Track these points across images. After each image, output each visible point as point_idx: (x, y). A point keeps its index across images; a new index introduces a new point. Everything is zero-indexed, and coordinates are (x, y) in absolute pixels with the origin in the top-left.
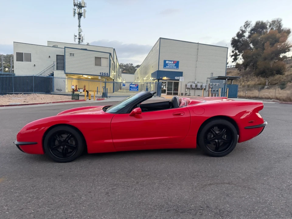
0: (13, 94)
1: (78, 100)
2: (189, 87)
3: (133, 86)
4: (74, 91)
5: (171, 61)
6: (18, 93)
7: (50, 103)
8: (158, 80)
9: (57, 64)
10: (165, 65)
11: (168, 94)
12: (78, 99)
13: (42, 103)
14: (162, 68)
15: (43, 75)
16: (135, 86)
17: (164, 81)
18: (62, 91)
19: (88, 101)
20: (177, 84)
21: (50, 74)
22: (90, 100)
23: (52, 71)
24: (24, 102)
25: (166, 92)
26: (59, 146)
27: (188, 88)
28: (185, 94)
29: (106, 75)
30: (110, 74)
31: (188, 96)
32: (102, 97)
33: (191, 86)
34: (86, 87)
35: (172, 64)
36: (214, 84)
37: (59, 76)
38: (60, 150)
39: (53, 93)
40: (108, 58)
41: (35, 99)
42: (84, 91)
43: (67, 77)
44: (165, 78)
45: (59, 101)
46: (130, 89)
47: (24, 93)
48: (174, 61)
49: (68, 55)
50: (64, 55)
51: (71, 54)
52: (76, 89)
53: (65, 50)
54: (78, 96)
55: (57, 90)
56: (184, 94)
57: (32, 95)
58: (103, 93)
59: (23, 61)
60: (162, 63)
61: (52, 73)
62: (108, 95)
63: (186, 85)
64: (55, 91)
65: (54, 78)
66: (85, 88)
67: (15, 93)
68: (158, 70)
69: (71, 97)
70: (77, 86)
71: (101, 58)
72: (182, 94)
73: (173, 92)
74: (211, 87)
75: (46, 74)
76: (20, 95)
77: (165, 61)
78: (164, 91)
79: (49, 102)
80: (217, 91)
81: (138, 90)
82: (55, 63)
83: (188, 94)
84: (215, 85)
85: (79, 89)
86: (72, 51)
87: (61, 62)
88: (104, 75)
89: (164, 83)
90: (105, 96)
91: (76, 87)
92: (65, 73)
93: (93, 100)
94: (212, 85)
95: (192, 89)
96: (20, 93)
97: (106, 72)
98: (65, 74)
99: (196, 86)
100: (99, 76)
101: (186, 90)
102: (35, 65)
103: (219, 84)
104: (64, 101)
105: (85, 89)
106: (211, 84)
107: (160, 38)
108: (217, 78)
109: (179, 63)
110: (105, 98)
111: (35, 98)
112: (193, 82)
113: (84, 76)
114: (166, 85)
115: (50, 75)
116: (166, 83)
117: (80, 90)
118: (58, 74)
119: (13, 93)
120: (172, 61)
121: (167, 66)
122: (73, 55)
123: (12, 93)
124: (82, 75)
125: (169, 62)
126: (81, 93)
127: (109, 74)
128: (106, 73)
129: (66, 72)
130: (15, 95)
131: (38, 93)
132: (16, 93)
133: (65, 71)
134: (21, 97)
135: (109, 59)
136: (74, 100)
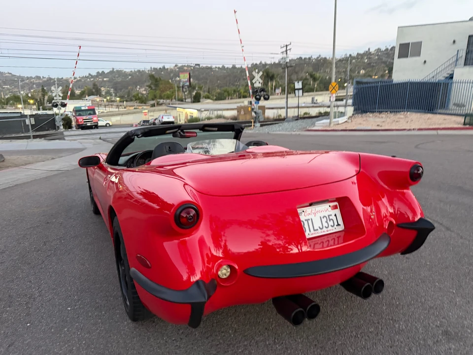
0: (374, 112)
6: (382, 110)
7: (413, 129)
9: (466, 54)
15: (433, 80)
18: (462, 108)
21: (448, 75)
23: (452, 69)
24: (378, 125)
37: (465, 78)
41: (397, 122)
47: (391, 112)
55: (455, 104)
57: (401, 114)
59: (407, 56)
61: (452, 72)
64: (451, 106)
65: (452, 83)
67: (379, 110)
69: (463, 120)
75: (441, 77)
76: (383, 115)
82: (463, 54)
96: (386, 110)
102: (425, 62)
111: (398, 120)
115: (447, 78)
118: (464, 74)
119: (377, 110)
123: (375, 110)
130: (377, 114)
132: (380, 110)
136: (468, 126)
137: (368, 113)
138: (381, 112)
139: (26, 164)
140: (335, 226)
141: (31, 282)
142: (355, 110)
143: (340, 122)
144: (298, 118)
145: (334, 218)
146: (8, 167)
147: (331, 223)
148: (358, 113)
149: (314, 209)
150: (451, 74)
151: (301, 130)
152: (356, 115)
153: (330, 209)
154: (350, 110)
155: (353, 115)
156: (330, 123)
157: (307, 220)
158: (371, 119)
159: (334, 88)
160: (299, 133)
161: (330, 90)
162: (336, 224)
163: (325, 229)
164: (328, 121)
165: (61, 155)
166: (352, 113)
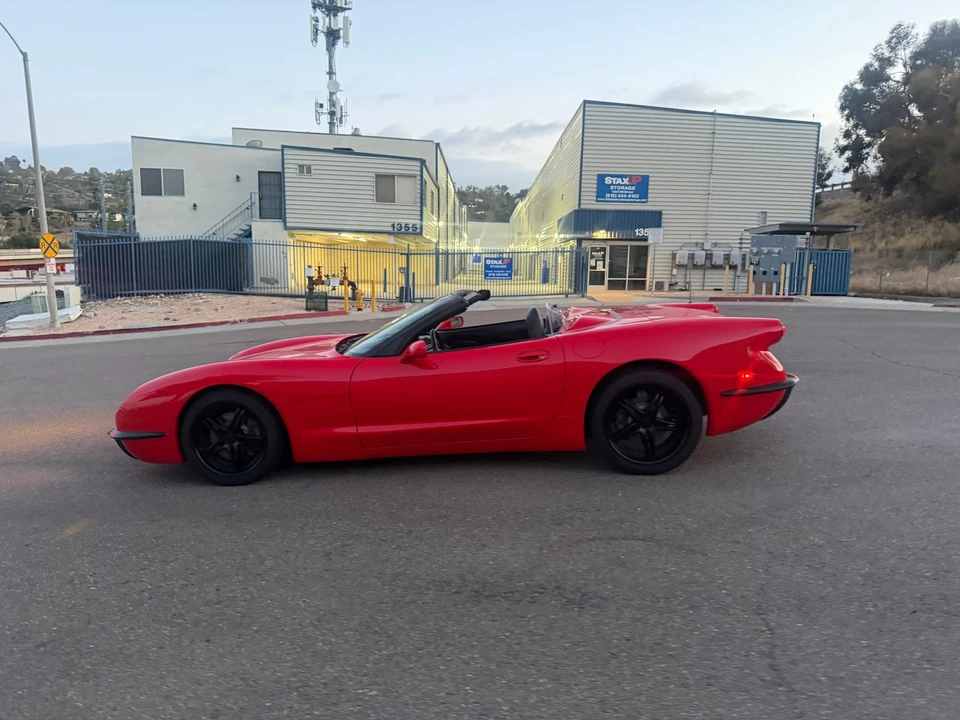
0: (133, 295)
1: (323, 310)
2: (685, 261)
3: (496, 262)
4: (312, 282)
5: (622, 177)
6: (147, 291)
7: (241, 321)
8: (580, 241)
9: (260, 199)
10: (603, 190)
11: (613, 286)
12: (326, 310)
13: (218, 321)
14: (591, 203)
15: (219, 238)
16: (500, 262)
17: (598, 245)
18: (276, 285)
19: (354, 315)
20: (641, 253)
21: (241, 232)
22: (359, 310)
23: (248, 222)
24: (166, 319)
25: (607, 279)
26: (221, 444)
27: (680, 266)
28: (671, 285)
29: (411, 230)
30: (421, 228)
31: (681, 290)
32: (398, 300)
33: (692, 257)
34: (348, 271)
35: (625, 185)
36: (766, 251)
37: (268, 238)
38: (225, 455)
39: (252, 291)
40: (415, 176)
41: (197, 310)
42: (342, 283)
43: (291, 241)
44: (601, 234)
45: (269, 316)
46: (486, 275)
47: (165, 294)
48: (630, 177)
49: (294, 171)
50: (280, 170)
51: (301, 167)
52: (320, 277)
53: (283, 155)
54: (325, 297)
55: (262, 279)
56: (666, 287)
57: (188, 298)
58: (402, 289)
59: (160, 194)
60: (591, 186)
61: (247, 228)
62: (419, 293)
63: (674, 256)
64: (257, 282)
65: (252, 244)
66: (345, 274)
67: (140, 292)
68: (577, 208)
69: (302, 302)
70: (322, 270)
71: (393, 177)
72: (659, 286)
73: (627, 279)
74: (755, 260)
75: (229, 234)
76: (152, 300)
77: (601, 178)
78: (598, 279)
79: (237, 319)
80: (776, 273)
81: (510, 275)
82: (256, 199)
83: (681, 285)
84: (770, 253)
85: (327, 276)
86: (306, 158)
87: (271, 194)
88: (403, 230)
89: (598, 251)
90: (406, 298)
91: (319, 272)
92: (286, 228)
93: (370, 310)
94: (756, 254)
95: (696, 267)
96: (155, 291)
97: (411, 222)
98: (286, 232)
99: (709, 256)
100: (389, 233)
101: (675, 271)
102: (195, 205)
103: (781, 249)
104: (283, 314)
105: (345, 278)
106: (755, 250)
107: (585, 102)
108: (777, 229)
109: (648, 181)
110: (408, 305)
111: (198, 307)
112: (697, 244)
113: (344, 235)
114: (604, 256)
115: (240, 236)
116: (604, 249)
117: (332, 280)
118: (265, 231)
119: (135, 292)
120: (625, 176)
121: (608, 195)
122: (309, 172)
123: (131, 292)
124: (337, 234)
125: (614, 179)
126: (334, 289)
127: (418, 226)
128: (410, 226)
129: (288, 225)
130: (139, 299)
131: (207, 290)
132: (143, 292)
133: (285, 222)
134: (156, 304)
135: (419, 178)
136: (313, 312)
137: (119, 298)
138: (150, 294)
142: (85, 292)
143: (73, 318)
148: (89, 299)
150: (245, 231)
152: (92, 303)
154: (74, 293)
155: (82, 302)
159: (49, 245)
161: (43, 248)
166: (80, 298)
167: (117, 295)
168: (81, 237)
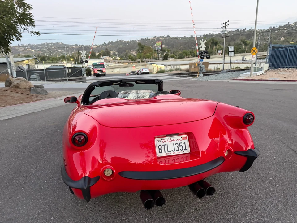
24: (285, 77)
67: (287, 67)
96: (293, 67)
137: (279, 69)
138: (289, 68)
139: (58, 96)
140: (183, 150)
141: (33, 165)
142: (270, 66)
143: (258, 74)
144: (229, 71)
145: (183, 145)
146: (48, 98)
147: (181, 148)
148: (271, 69)
149: (170, 139)
151: (230, 79)
152: (271, 70)
153: (181, 139)
154: (266, 66)
155: (268, 69)
156: (251, 75)
157: (164, 145)
158: (281, 73)
159: (254, 51)
160: (228, 81)
161: (252, 53)
162: (184, 148)
163: (175, 151)
164: (250, 73)
165: (79, 92)
166: (268, 68)
167: (280, 68)
168: (273, 47)
